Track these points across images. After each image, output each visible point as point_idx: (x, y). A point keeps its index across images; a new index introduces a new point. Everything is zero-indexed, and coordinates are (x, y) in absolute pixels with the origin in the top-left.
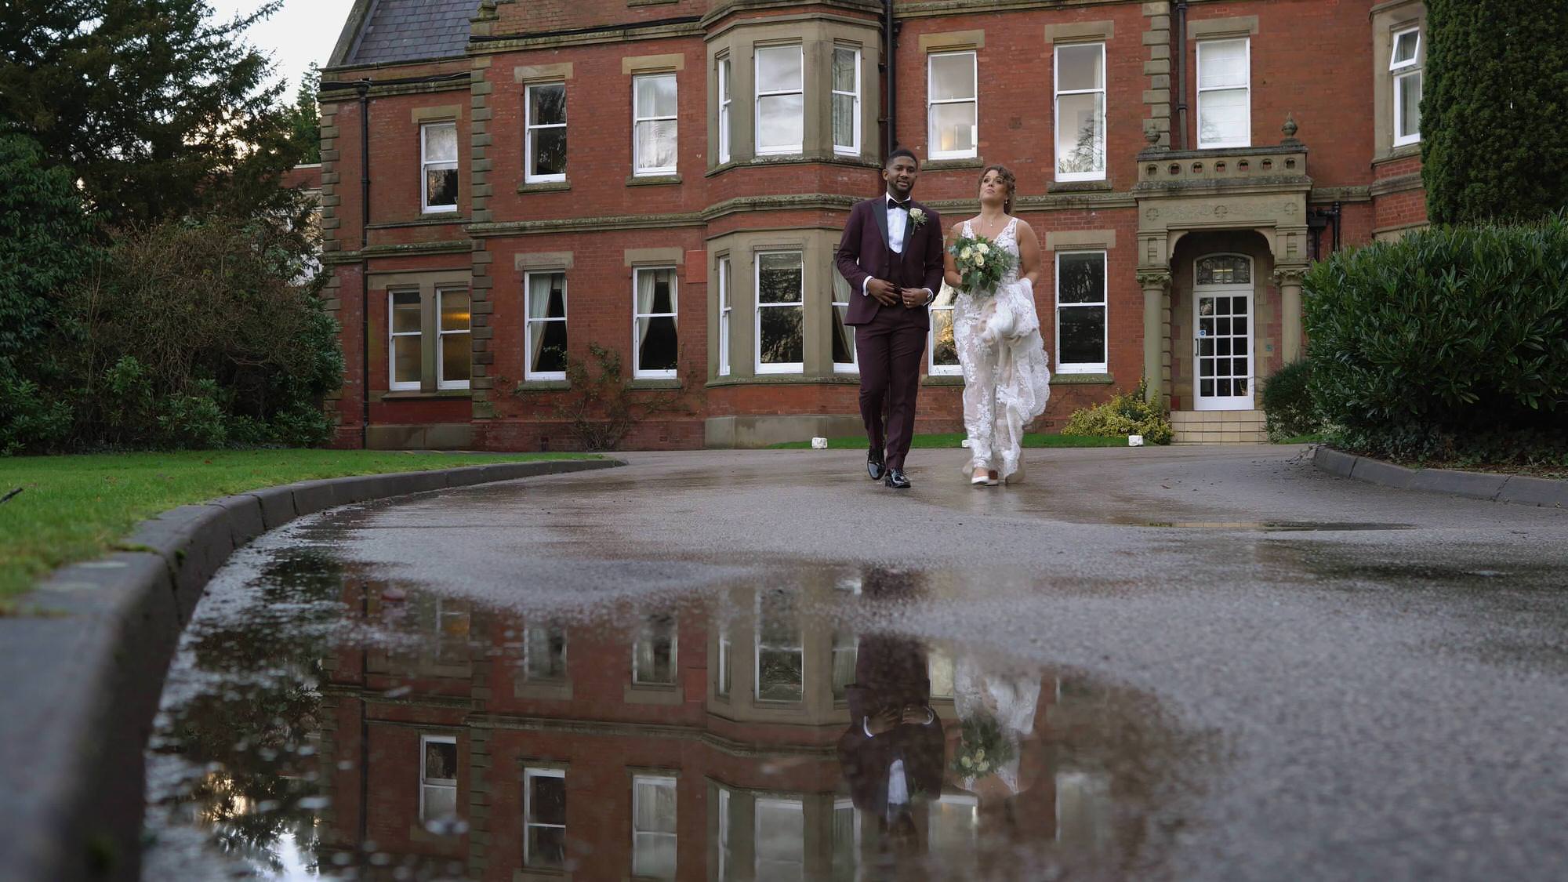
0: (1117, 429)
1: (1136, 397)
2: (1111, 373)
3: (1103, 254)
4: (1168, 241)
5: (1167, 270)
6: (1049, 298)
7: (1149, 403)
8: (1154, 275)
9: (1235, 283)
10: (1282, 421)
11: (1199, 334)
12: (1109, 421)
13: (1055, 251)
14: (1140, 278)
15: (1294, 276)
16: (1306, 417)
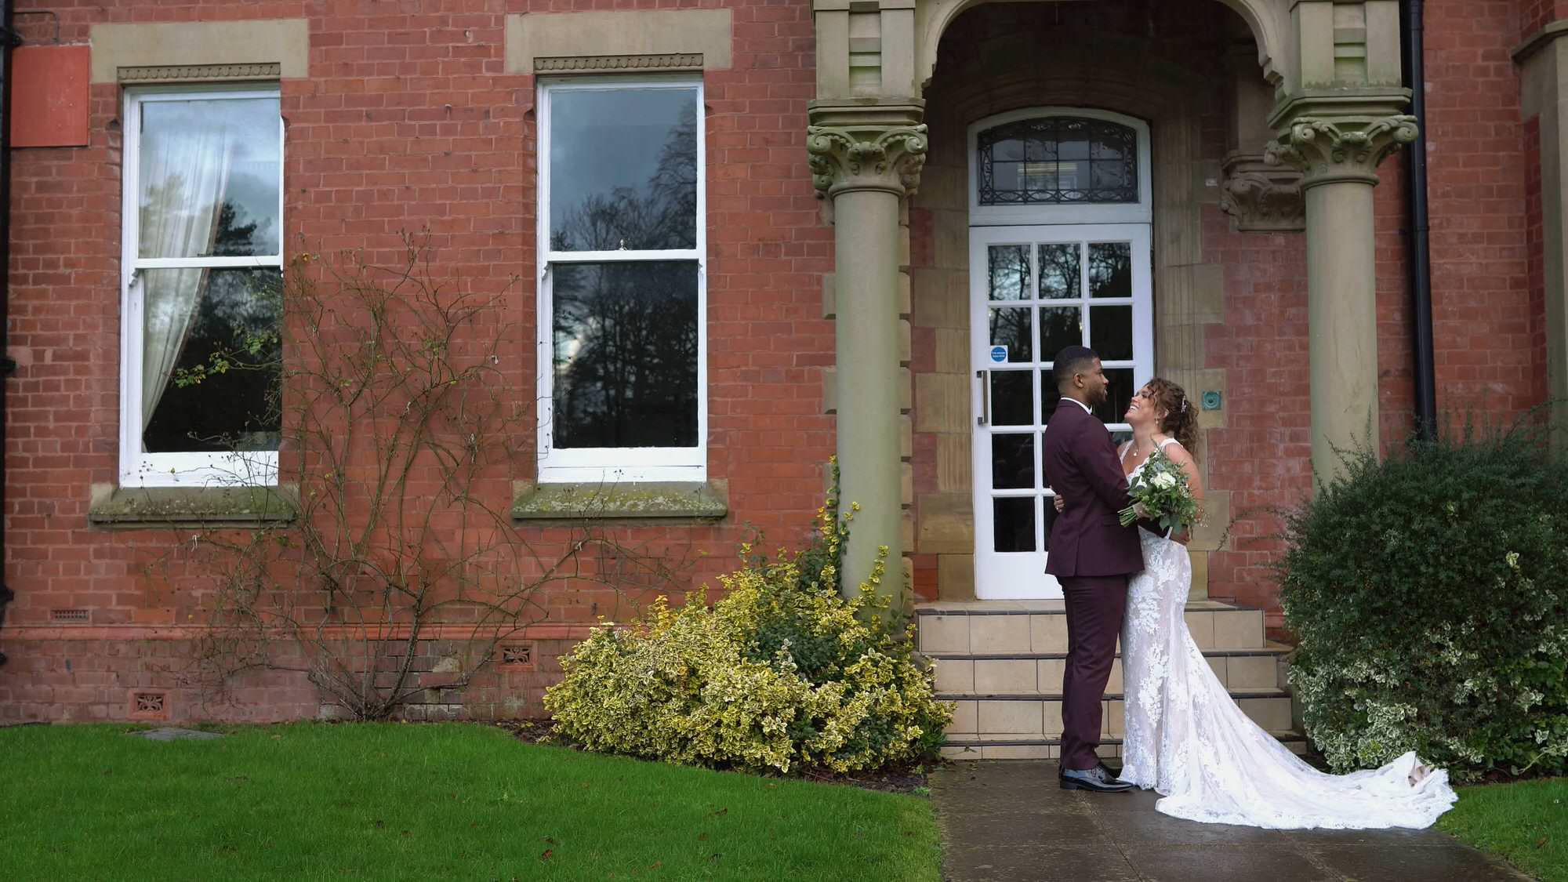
0: (746, 720)
1: (809, 577)
2: (721, 484)
3: (694, 92)
4: (917, 24)
5: (916, 116)
6: (516, 229)
7: (857, 600)
8: (871, 135)
9: (1092, 200)
10: (1401, 694)
11: (985, 357)
12: (713, 687)
13: (537, 78)
14: (823, 143)
15: (1360, 145)
16: (1503, 682)
